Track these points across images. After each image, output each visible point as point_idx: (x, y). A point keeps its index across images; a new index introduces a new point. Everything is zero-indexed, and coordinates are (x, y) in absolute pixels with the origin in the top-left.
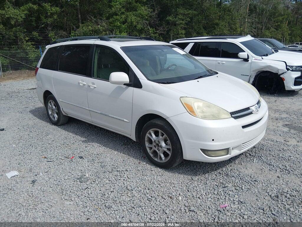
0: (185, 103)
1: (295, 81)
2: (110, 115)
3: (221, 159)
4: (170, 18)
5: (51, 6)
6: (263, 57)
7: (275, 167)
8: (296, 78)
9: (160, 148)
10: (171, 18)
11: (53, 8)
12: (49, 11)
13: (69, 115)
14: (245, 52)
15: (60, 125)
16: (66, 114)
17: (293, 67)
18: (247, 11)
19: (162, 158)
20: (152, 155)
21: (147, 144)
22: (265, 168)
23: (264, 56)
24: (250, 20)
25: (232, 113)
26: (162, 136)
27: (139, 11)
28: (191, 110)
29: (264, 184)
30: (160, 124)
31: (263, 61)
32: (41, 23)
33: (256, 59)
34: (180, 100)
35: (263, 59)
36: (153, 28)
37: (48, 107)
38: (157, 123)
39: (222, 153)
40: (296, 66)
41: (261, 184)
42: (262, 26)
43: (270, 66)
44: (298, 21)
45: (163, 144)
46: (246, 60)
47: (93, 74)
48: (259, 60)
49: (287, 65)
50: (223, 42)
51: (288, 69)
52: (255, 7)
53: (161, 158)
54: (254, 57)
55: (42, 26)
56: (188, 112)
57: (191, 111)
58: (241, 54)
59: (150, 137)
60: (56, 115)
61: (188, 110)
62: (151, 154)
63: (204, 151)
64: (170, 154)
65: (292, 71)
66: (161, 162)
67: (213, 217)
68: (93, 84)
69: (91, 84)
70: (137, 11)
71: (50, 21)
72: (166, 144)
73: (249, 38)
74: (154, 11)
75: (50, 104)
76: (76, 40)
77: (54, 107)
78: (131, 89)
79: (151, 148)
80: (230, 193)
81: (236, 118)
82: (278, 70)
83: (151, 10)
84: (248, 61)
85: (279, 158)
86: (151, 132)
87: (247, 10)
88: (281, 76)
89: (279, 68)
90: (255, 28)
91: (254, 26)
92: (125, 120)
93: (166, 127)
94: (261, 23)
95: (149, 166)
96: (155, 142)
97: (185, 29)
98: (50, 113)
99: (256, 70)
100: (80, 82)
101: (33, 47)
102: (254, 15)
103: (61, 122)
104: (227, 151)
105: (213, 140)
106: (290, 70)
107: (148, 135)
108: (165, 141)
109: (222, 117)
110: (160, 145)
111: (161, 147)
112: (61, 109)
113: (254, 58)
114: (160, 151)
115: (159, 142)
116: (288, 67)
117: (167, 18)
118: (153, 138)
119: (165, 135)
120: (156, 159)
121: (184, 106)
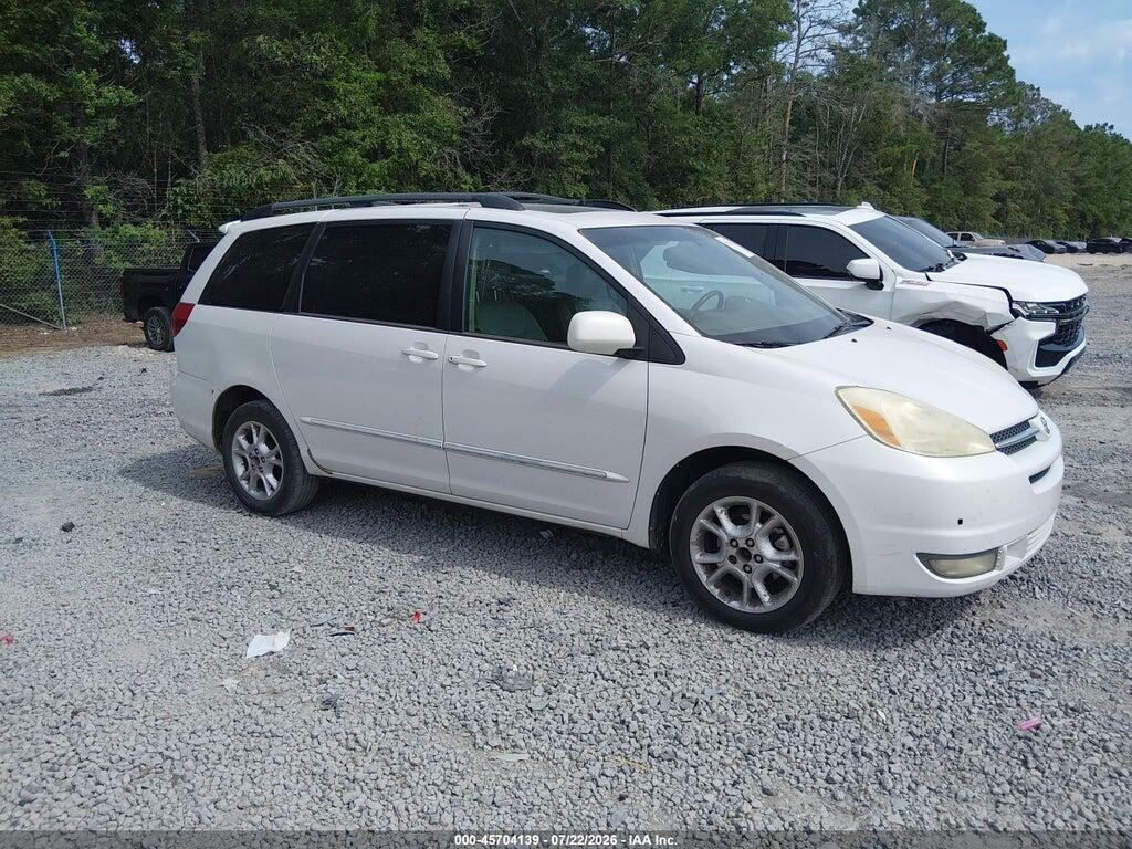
0: (854, 407)
1: (1040, 351)
2: (544, 461)
3: (977, 582)
4: (536, 142)
5: (98, 83)
6: (930, 274)
7: (1107, 606)
8: (1042, 342)
9: (752, 563)
10: (538, 143)
11: (105, 90)
12: (92, 98)
13: (336, 475)
14: (869, 257)
15: (285, 515)
16: (323, 469)
17: (1030, 306)
18: (787, 125)
19: (762, 597)
20: (716, 592)
21: (697, 556)
22: (1078, 614)
23: (930, 269)
24: (795, 157)
25: (996, 437)
26: (763, 521)
27: (428, 115)
28: (878, 428)
29: (1106, 658)
30: (758, 479)
31: (932, 287)
32: (53, 143)
33: (908, 282)
34: (839, 397)
35: (929, 279)
36: (473, 175)
37: (235, 449)
38: (743, 475)
39: (976, 564)
40: (1037, 303)
41: (1096, 658)
42: (836, 174)
43: (956, 305)
44: (948, 163)
45: (767, 550)
46: (875, 284)
47: (467, 322)
48: (919, 284)
49: (1011, 301)
50: (791, 225)
51: (1016, 314)
52: (811, 111)
53: (754, 597)
54: (901, 275)
55: (62, 154)
56: (869, 434)
57: (879, 432)
58: (857, 266)
59: (712, 528)
60: (270, 477)
61: (869, 429)
62: (712, 587)
63: (927, 559)
64: (796, 581)
65: (1030, 317)
66: (757, 610)
67: (1016, 756)
68: (473, 354)
69: (461, 357)
70: (418, 111)
71: (89, 137)
72: (778, 549)
73: (866, 213)
74: (478, 113)
75: (241, 439)
76: (368, 204)
77: (264, 448)
78: (638, 368)
79: (711, 568)
80: (1024, 686)
81: (1009, 450)
82: (985, 315)
83: (468, 112)
84: (881, 287)
85: (1104, 581)
86: (718, 510)
87: (785, 119)
88: (996, 336)
89: (989, 308)
90: (813, 184)
91: (809, 176)
92: (610, 475)
93: (782, 489)
94: (832, 166)
95: (707, 630)
96: (734, 543)
97: (586, 180)
98: (240, 470)
99: (907, 317)
100: (412, 349)
101: (20, 237)
102: (807, 139)
103: (292, 503)
104: (993, 555)
105: (960, 522)
106: (1023, 317)
107: (702, 520)
108: (773, 539)
109: (970, 451)
110: (753, 551)
111: (761, 559)
112: (304, 454)
113: (899, 279)
114: (755, 573)
115: (750, 543)
116: (1015, 306)
117: (527, 141)
118: (725, 531)
119: (778, 518)
120: (734, 604)
121: (853, 416)
